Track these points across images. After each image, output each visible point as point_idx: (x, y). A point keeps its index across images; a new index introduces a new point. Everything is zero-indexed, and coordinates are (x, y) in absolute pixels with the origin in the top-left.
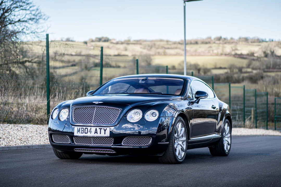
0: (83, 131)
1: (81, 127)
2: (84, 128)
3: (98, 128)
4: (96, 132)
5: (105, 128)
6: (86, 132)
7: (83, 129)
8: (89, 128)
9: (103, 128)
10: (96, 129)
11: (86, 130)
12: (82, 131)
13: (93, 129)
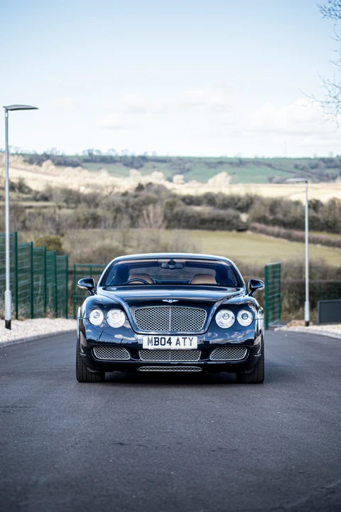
0: (158, 341)
1: (154, 337)
2: (160, 337)
3: (180, 338)
4: (178, 343)
5: (191, 337)
6: (163, 343)
7: (157, 340)
8: (167, 338)
9: (188, 337)
10: (178, 340)
11: (163, 340)
12: (155, 341)
13: (174, 339)
